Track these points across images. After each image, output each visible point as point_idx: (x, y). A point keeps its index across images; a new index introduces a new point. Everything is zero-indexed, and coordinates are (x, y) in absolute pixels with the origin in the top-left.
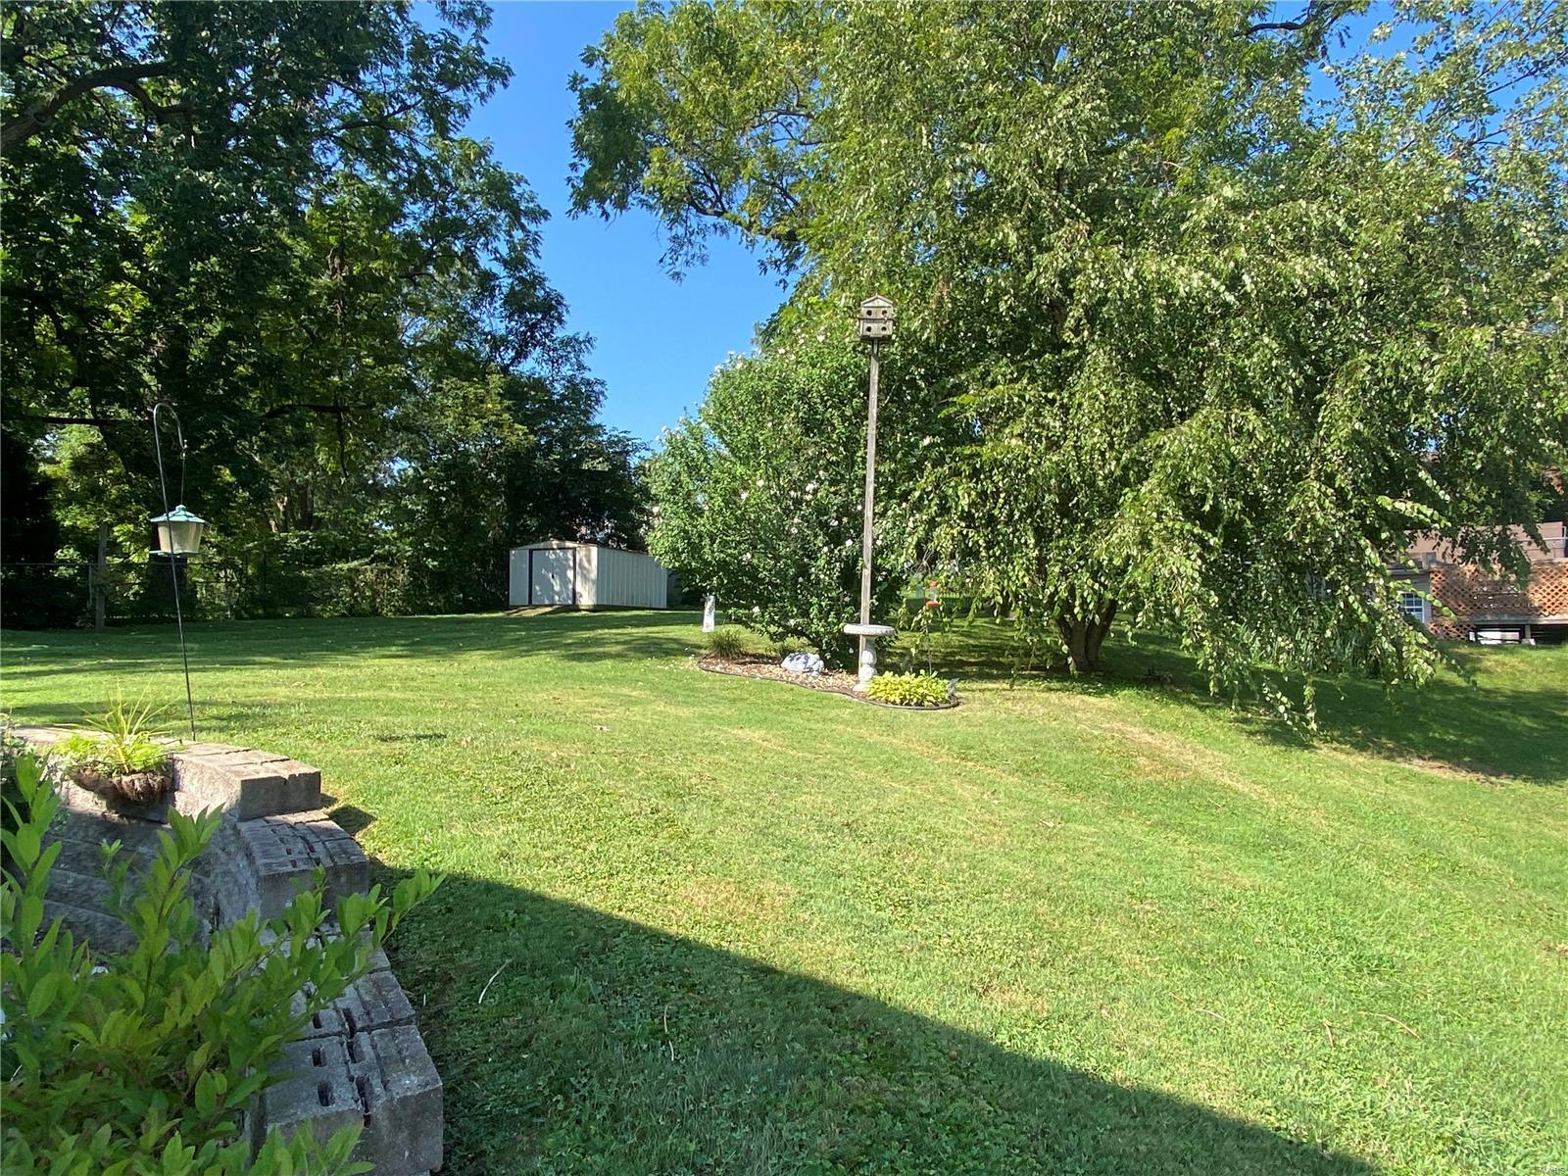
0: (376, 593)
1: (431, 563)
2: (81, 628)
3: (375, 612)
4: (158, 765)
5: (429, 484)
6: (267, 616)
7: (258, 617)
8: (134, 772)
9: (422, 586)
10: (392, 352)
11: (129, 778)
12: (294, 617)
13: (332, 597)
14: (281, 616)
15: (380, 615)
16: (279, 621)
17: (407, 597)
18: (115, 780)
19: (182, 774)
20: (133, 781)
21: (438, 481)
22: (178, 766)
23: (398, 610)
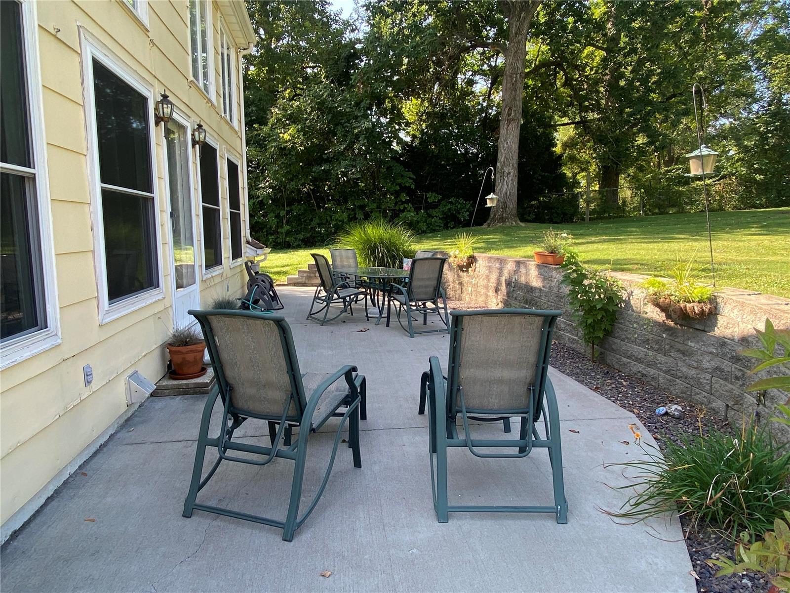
0: (722, 197)
1: (759, 177)
2: (576, 222)
3: (721, 209)
4: (709, 299)
5: (760, 127)
6: (661, 213)
7: (657, 214)
8: (694, 302)
9: (751, 192)
10: (735, 47)
11: (692, 304)
12: (675, 213)
13: (696, 201)
14: (667, 213)
15: (724, 210)
16: (668, 215)
17: (742, 200)
18: (682, 305)
19: (722, 305)
20: (693, 307)
21: (767, 124)
22: (719, 300)
23: (735, 207)
